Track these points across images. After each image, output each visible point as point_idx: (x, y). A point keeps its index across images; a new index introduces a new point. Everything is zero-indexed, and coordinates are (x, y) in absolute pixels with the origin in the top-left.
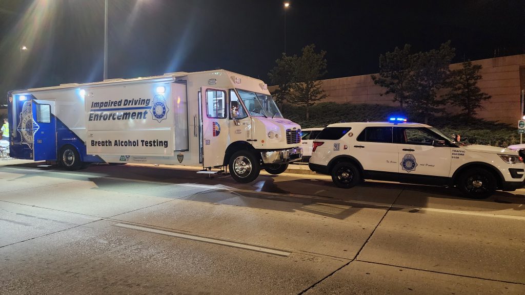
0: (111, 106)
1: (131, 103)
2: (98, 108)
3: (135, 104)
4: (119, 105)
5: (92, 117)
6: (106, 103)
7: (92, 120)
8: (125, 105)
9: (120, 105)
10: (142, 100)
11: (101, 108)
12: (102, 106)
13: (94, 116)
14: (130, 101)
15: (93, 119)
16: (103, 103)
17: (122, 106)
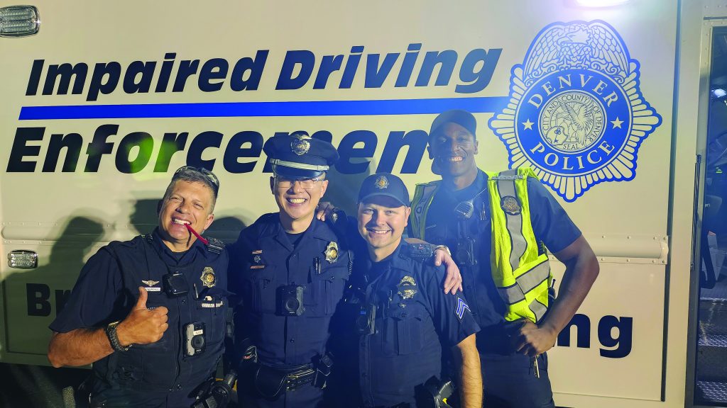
0: (179, 87)
1: (335, 77)
2: (81, 100)
3: (374, 80)
4: (237, 85)
5: (35, 151)
6: (135, 67)
7: (30, 167)
8: (285, 82)
9: (253, 84)
10: (431, 58)
11: (103, 100)
12: (109, 89)
13: (44, 144)
14: (330, 64)
15: (40, 159)
16: (114, 68)
17: (267, 91)
